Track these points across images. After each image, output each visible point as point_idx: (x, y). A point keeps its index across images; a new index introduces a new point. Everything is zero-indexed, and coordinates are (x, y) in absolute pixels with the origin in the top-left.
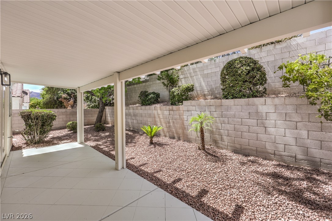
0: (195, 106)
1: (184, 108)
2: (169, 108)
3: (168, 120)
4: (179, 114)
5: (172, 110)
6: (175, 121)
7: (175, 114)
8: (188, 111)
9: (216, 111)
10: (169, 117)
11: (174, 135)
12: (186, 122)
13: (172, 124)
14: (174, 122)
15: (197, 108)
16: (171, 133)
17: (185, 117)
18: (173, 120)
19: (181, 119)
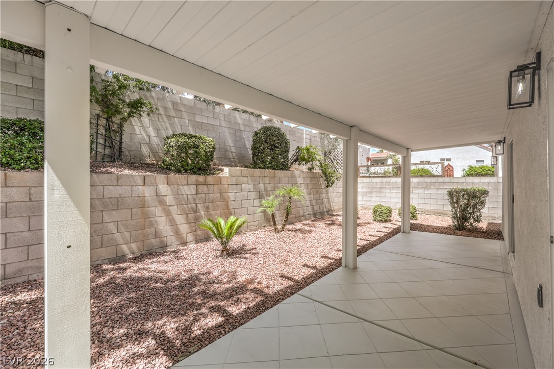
0: (247, 177)
1: (229, 180)
2: (197, 180)
3: (194, 205)
4: (221, 190)
5: (205, 184)
6: (210, 205)
7: (210, 192)
8: (236, 185)
9: (269, 184)
10: (195, 200)
11: (207, 233)
12: (233, 202)
13: (202, 213)
14: (208, 208)
15: (249, 179)
16: (199, 233)
17: (231, 195)
18: (207, 204)
19: (224, 199)
